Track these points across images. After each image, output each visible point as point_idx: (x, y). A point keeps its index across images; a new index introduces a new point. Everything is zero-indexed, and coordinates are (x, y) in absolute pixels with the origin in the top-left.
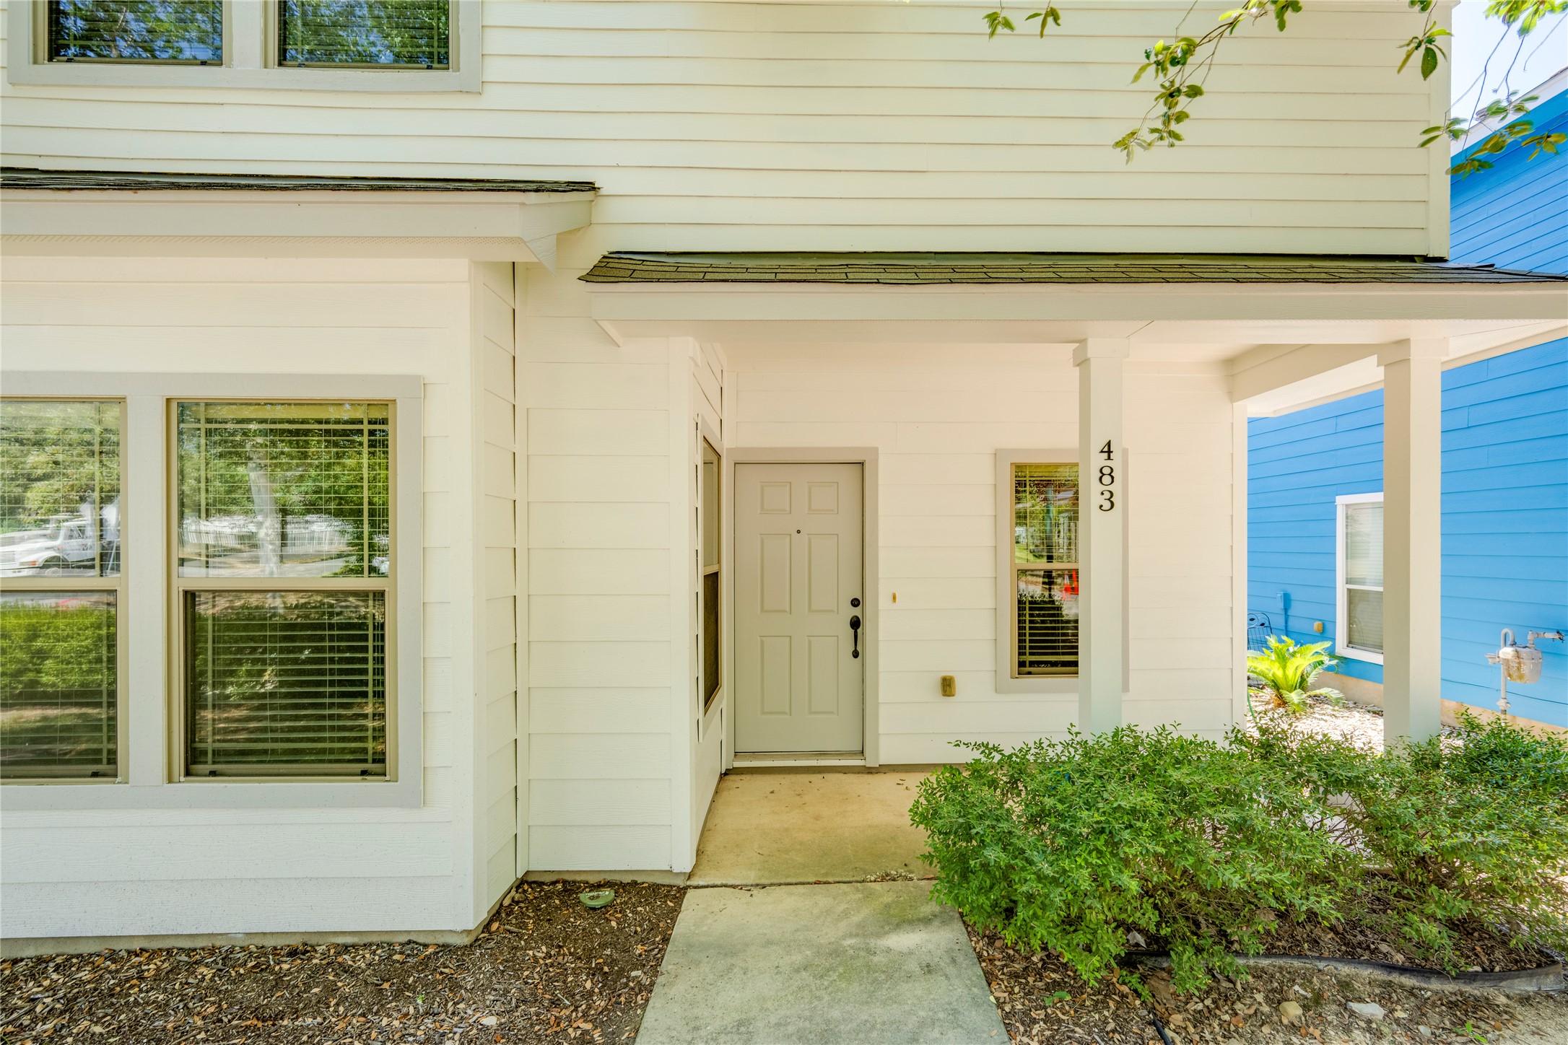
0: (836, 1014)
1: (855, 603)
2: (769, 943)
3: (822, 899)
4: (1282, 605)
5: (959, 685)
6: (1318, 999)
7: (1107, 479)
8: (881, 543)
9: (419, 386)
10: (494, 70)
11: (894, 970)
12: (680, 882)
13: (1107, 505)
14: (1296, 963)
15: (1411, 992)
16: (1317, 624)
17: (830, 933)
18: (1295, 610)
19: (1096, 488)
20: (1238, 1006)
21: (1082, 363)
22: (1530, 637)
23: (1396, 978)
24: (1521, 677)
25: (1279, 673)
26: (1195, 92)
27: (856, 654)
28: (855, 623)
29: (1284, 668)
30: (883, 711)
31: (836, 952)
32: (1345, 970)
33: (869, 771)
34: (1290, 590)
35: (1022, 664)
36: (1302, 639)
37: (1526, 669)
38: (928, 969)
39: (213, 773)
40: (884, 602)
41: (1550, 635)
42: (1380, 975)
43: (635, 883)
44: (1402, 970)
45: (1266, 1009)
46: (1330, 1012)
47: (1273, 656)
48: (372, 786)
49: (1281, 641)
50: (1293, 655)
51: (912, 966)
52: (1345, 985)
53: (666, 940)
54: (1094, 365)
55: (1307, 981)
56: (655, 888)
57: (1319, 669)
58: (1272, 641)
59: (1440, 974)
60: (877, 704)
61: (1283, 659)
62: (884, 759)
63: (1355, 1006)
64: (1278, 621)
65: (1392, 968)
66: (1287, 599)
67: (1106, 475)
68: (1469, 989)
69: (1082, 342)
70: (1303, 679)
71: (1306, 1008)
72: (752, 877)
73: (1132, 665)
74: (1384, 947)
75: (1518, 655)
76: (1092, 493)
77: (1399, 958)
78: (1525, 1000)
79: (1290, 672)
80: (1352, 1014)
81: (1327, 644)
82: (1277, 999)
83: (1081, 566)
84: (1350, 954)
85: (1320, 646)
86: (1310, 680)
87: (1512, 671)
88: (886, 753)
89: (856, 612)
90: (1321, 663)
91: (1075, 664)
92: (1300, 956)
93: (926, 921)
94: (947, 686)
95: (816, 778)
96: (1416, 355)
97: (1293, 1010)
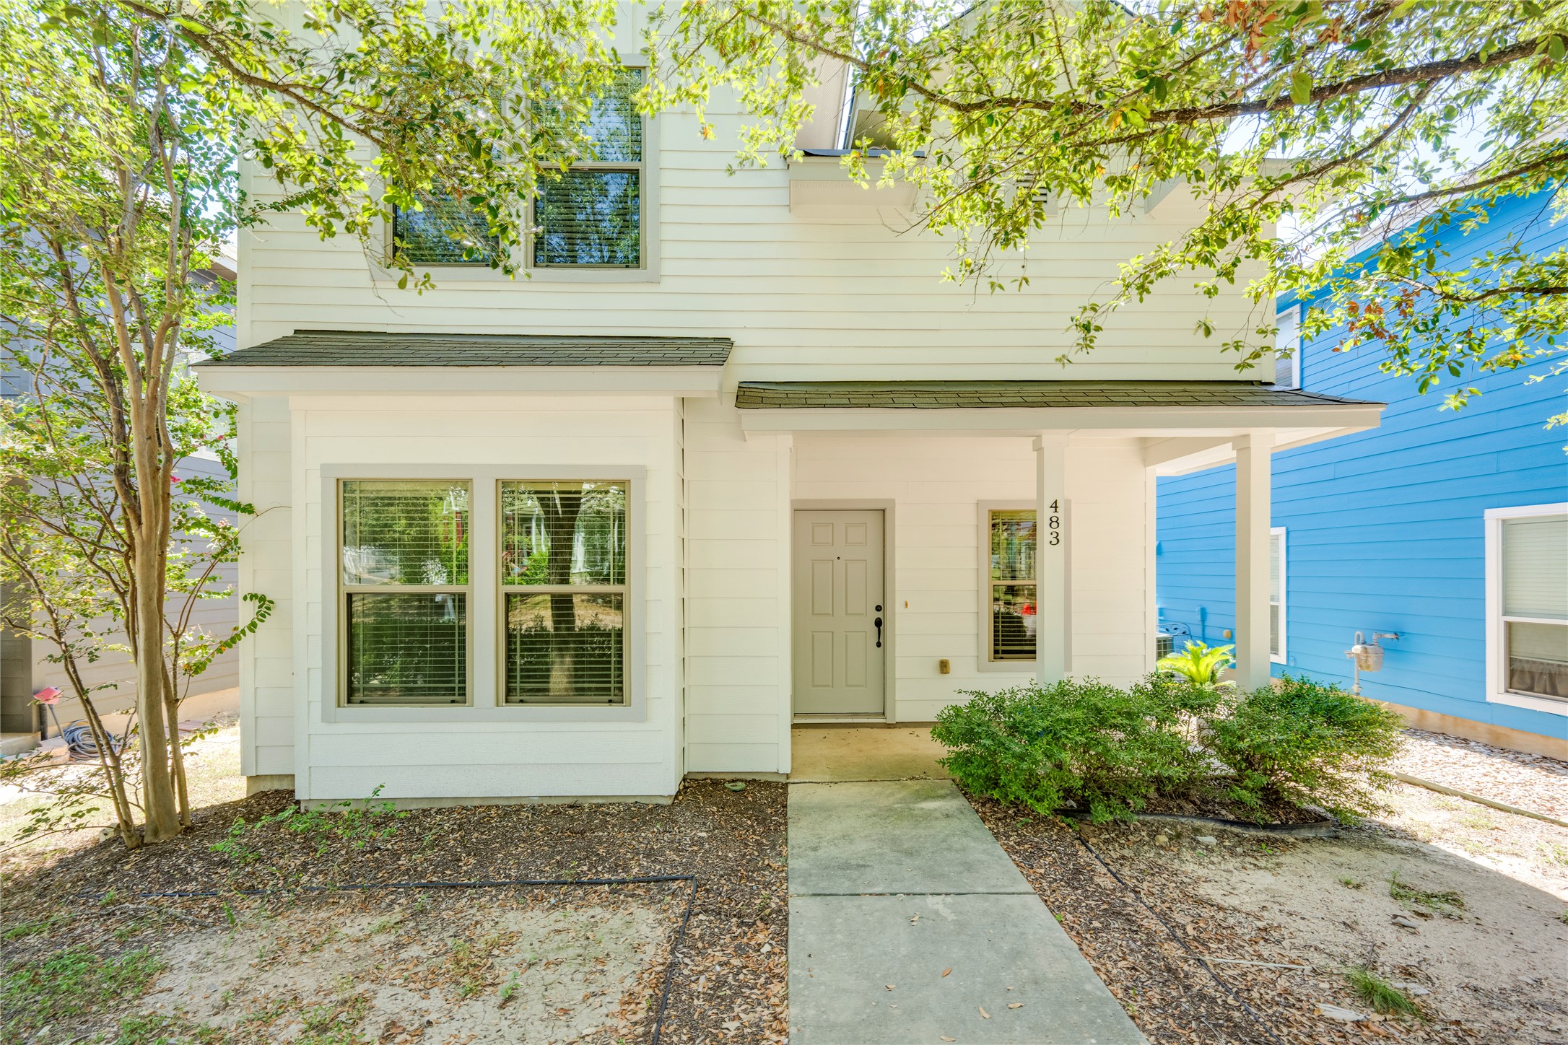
0: (898, 832)
1: (878, 608)
2: (848, 806)
3: (875, 788)
4: (1199, 617)
5: (952, 666)
6: (1179, 836)
7: (1054, 525)
8: (897, 566)
9: (643, 471)
10: (667, 268)
11: (927, 816)
12: (783, 780)
13: (1055, 541)
14: (1168, 819)
15: (1237, 835)
16: (1225, 632)
17: (884, 802)
18: (1211, 621)
19: (1047, 530)
20: (1130, 837)
21: (1039, 449)
22: (1374, 637)
23: (1228, 828)
24: (1368, 667)
25: (1194, 669)
26: (1098, 329)
27: (879, 645)
28: (879, 623)
29: (1197, 665)
30: (898, 684)
31: (890, 809)
32: (1198, 823)
33: (889, 726)
34: (1205, 605)
35: (996, 652)
36: (1212, 643)
37: (1371, 661)
38: (948, 816)
39: (522, 701)
40: (899, 607)
41: (1389, 636)
42: (1219, 826)
43: (754, 780)
44: (1232, 823)
45: (1147, 839)
46: (1185, 842)
47: (1190, 657)
48: (615, 709)
49: (1196, 645)
50: (1206, 655)
51: (938, 814)
52: (1197, 831)
53: (785, 806)
54: (1046, 451)
55: (1173, 827)
56: (768, 784)
57: (1226, 666)
58: (1189, 645)
59: (1255, 826)
60: (894, 679)
61: (1197, 658)
62: (900, 717)
63: (1199, 838)
64: (1197, 630)
65: (1226, 822)
66: (1204, 613)
67: (1054, 522)
68: (1272, 834)
69: (1039, 437)
70: (1213, 674)
71: (1171, 839)
72: (827, 778)
73: (1074, 652)
74: (1223, 812)
75: (1366, 651)
76: (1045, 534)
77: (1232, 817)
78: (1307, 840)
79: (1202, 668)
80: (1198, 842)
81: (1232, 646)
82: (1153, 835)
83: (1037, 582)
84: (1203, 815)
85: (1226, 648)
86: (1218, 675)
87: (1363, 663)
88: (901, 713)
89: (879, 615)
90: (1227, 661)
91: (1034, 652)
92: (1170, 815)
93: (943, 797)
94: (944, 666)
95: (853, 731)
96: (1254, 444)
97: (1162, 839)
